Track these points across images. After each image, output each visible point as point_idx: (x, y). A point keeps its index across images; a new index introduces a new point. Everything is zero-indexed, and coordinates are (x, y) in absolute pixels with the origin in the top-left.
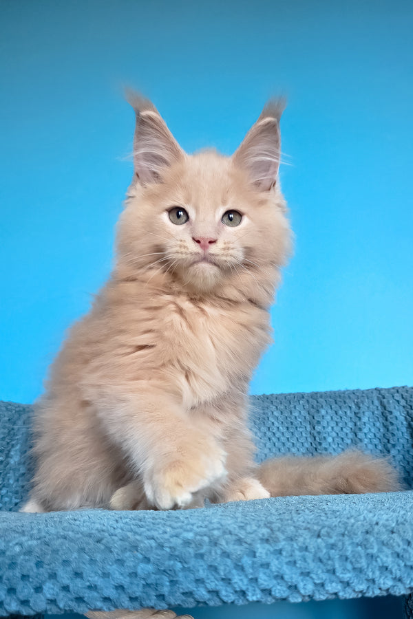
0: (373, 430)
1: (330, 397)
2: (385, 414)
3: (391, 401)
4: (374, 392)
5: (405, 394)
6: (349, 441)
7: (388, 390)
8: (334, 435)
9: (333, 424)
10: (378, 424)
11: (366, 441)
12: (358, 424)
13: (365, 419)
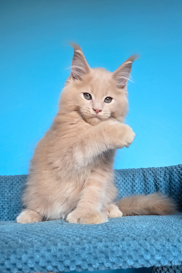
0: (140, 186)
1: (122, 172)
2: (145, 179)
3: (148, 174)
4: (141, 170)
5: (153, 171)
6: (130, 191)
7: (146, 169)
8: (123, 188)
9: (123, 183)
10: (142, 184)
11: (137, 191)
12: (134, 183)
13: (137, 181)
